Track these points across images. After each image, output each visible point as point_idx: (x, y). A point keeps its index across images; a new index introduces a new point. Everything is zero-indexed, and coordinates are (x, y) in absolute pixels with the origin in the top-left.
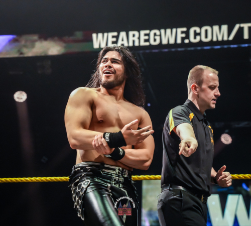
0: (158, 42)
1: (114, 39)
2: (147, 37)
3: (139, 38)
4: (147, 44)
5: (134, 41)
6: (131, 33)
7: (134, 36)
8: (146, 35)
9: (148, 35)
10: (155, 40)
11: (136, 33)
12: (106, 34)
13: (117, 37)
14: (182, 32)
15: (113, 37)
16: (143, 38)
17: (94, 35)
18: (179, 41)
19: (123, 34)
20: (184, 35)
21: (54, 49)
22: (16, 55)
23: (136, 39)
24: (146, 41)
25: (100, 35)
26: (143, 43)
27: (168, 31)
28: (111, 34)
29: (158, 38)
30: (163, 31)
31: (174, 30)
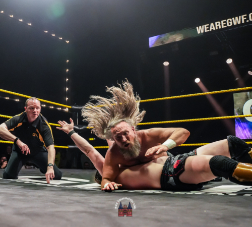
0: (231, 24)
1: (208, 28)
2: (225, 23)
3: (221, 25)
4: (226, 26)
5: (218, 27)
6: (216, 23)
7: (218, 24)
8: (224, 22)
9: (226, 22)
10: (230, 24)
11: (219, 22)
12: (203, 26)
13: (209, 26)
14: (244, 17)
15: (207, 26)
16: (223, 24)
17: (197, 28)
18: (243, 22)
19: (212, 24)
20: (245, 18)
21: (178, 38)
22: (161, 44)
23: (219, 25)
24: (224, 25)
25: (200, 27)
26: (223, 27)
27: (237, 18)
28: (205, 26)
29: (231, 23)
30: (233, 19)
31: (240, 17)
